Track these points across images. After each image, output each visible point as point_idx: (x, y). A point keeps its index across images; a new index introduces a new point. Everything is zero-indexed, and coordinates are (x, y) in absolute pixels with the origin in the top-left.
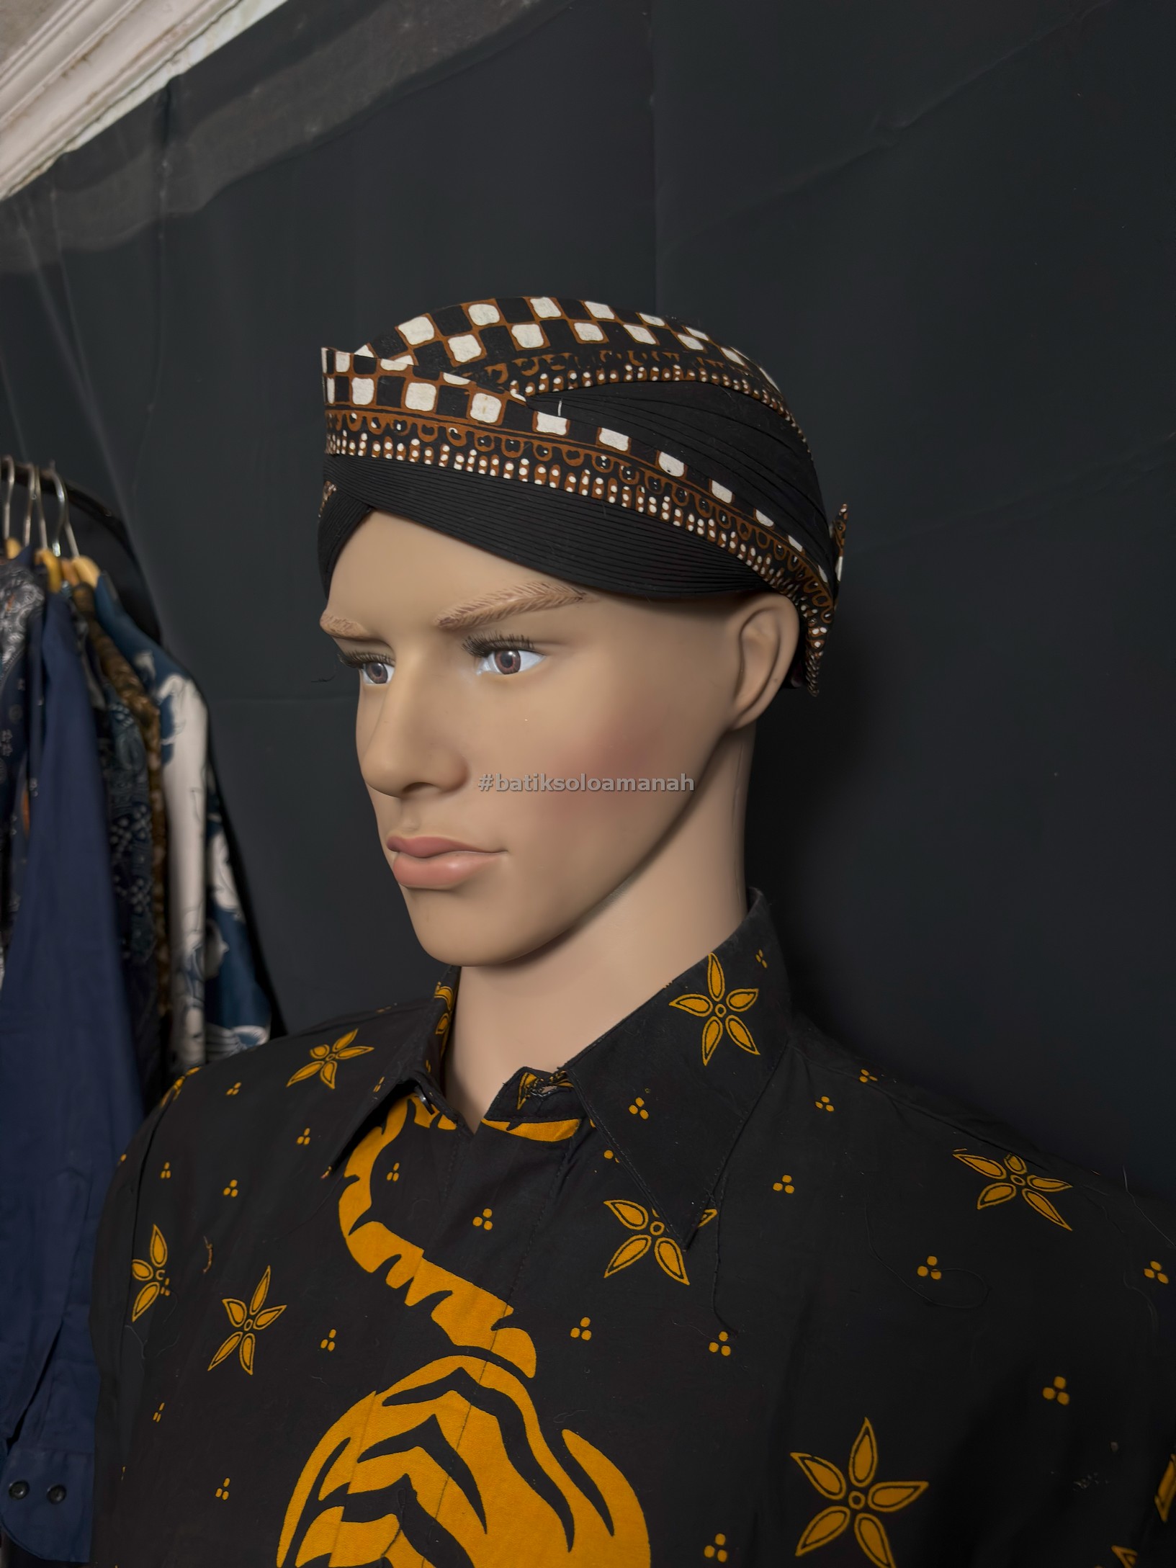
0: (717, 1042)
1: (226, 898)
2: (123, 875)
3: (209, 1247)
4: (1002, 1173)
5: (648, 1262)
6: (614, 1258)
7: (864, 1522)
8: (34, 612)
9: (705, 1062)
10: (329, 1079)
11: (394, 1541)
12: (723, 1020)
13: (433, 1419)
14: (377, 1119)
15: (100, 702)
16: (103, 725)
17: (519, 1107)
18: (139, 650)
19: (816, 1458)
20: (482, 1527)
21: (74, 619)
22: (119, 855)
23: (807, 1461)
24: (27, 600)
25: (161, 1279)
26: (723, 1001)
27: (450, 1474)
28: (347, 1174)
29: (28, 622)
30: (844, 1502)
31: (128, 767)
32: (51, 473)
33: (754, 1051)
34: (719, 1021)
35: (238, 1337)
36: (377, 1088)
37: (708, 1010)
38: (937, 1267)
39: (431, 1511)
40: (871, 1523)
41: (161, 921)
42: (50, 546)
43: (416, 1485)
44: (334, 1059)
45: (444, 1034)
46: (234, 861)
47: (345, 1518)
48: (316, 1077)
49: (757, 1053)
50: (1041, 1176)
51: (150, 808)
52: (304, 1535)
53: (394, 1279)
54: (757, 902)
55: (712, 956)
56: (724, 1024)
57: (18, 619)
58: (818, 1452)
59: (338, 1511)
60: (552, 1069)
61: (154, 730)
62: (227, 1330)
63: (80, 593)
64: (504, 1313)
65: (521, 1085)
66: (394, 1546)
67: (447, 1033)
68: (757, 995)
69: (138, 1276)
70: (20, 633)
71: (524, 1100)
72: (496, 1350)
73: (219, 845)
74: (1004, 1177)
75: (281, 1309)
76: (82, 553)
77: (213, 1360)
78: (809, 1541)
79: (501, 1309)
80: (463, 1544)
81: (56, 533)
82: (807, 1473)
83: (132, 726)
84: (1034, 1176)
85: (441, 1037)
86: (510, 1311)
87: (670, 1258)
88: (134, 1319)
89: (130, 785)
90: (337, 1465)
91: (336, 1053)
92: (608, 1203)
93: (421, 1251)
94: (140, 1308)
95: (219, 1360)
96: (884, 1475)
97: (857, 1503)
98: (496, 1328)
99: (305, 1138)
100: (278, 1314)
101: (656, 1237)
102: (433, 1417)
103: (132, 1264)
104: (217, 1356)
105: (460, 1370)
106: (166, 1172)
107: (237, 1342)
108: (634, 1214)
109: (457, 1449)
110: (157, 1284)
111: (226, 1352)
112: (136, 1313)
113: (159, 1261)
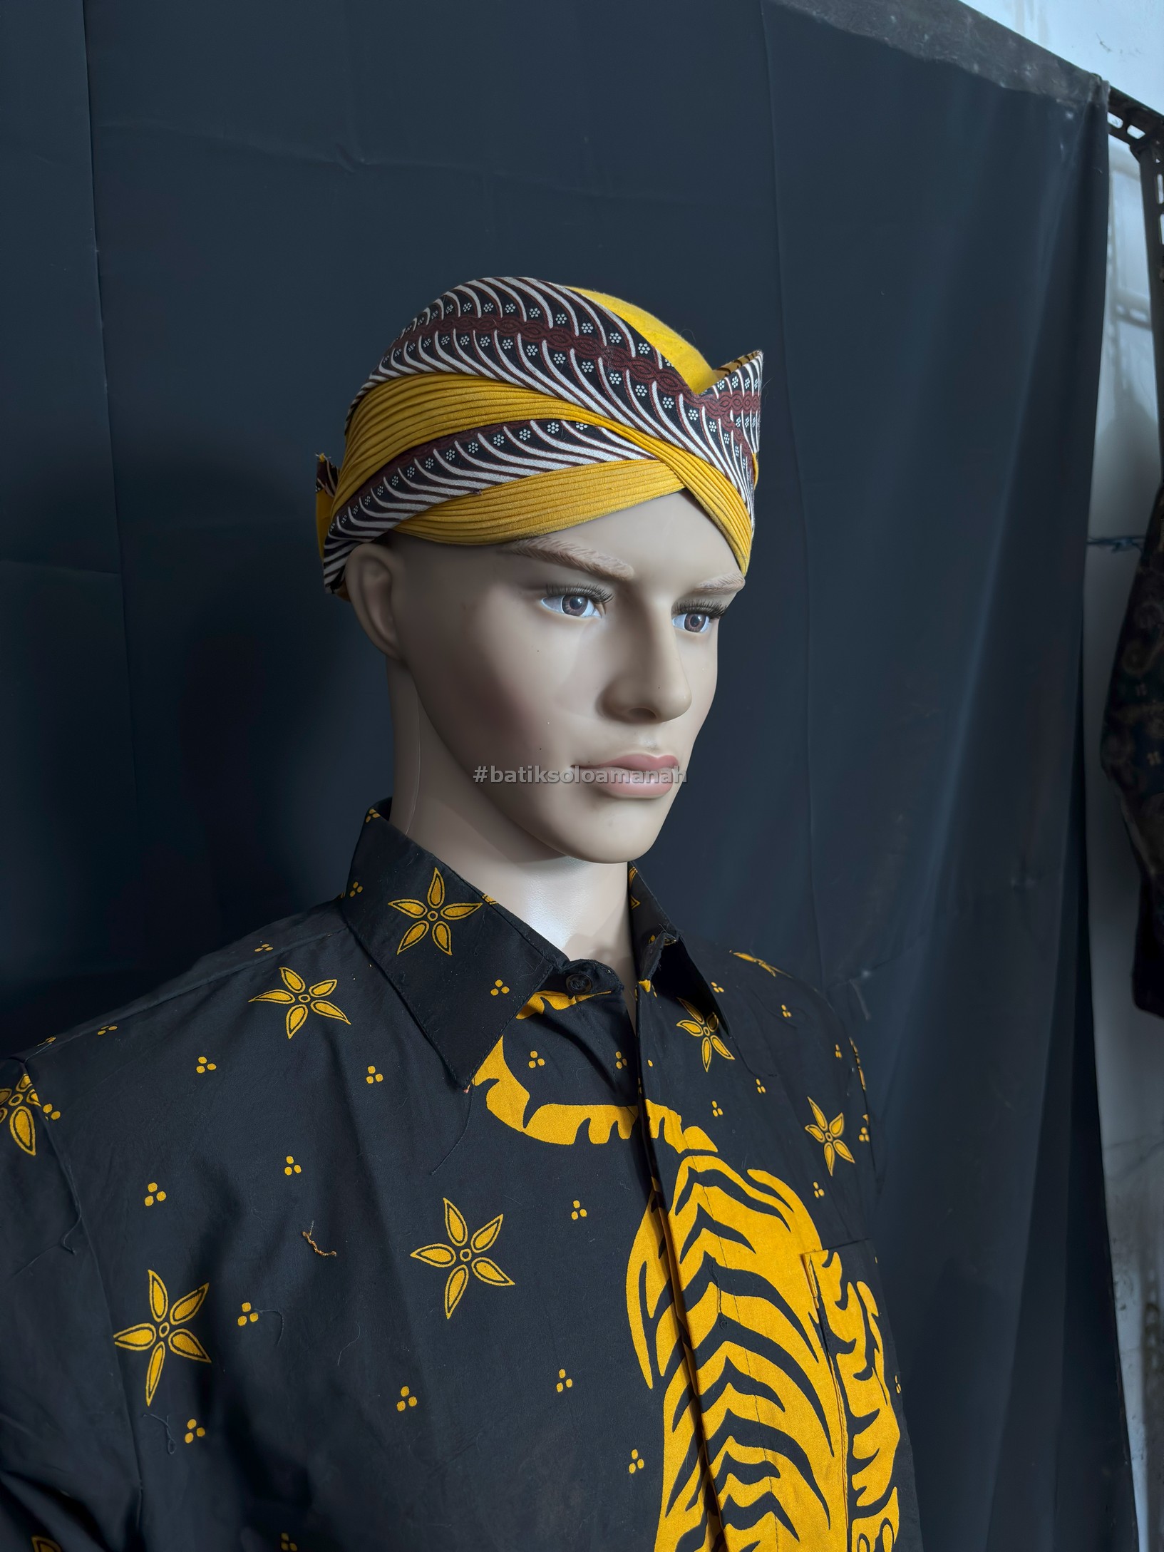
5: (715, 1054)
11: (719, 1299)
13: (699, 1208)
20: (751, 1252)
27: (719, 1235)
28: (479, 1082)
30: (827, 1140)
44: (314, 998)
52: (656, 1350)
59: (667, 1313)
66: (721, 1301)
72: (691, 1146)
78: (830, 1164)
80: (751, 1270)
82: (812, 1134)
86: (680, 1117)
92: (679, 1025)
94: (152, 1384)
95: (454, 1303)
96: (829, 1119)
97: (829, 1137)
98: (683, 1132)
99: (374, 1076)
100: (498, 1225)
101: (709, 1037)
102: (699, 1205)
103: (117, 1340)
104: (448, 1301)
105: (689, 1168)
106: (155, 1195)
107: (465, 1275)
108: (693, 1027)
109: (714, 1218)
110: (162, 1343)
111: (458, 1291)
112: (150, 1393)
113: (159, 1314)
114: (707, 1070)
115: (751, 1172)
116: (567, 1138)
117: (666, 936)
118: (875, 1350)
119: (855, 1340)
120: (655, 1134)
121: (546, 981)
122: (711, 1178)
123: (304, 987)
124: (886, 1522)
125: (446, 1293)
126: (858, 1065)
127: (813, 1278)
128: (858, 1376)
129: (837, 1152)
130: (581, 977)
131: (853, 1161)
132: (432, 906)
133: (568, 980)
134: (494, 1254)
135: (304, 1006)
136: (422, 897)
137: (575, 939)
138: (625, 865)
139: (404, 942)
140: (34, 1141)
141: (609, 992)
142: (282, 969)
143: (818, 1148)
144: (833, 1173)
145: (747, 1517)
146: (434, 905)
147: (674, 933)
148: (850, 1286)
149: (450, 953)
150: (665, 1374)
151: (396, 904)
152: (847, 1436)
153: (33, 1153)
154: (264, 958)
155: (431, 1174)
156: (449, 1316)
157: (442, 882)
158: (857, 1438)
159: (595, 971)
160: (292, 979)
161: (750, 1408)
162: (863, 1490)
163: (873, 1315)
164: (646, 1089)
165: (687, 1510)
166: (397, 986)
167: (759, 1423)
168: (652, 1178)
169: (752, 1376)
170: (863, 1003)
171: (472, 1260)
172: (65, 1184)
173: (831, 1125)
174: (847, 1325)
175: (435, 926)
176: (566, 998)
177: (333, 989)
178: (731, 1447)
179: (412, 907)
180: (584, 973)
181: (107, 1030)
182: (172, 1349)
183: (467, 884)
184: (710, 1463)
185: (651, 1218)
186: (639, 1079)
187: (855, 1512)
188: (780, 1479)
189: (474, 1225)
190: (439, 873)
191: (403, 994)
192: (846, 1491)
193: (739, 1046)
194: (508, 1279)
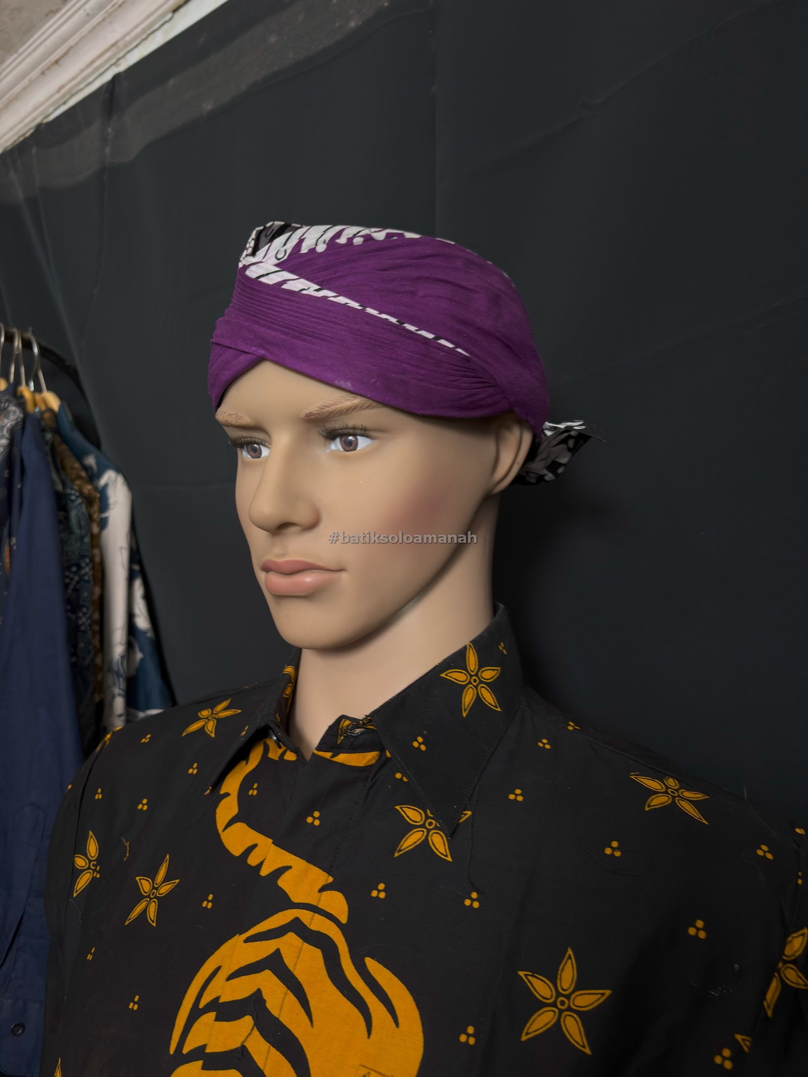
0: (473, 701)
1: (142, 622)
2: (73, 605)
3: (127, 844)
4: (662, 788)
5: (424, 846)
6: (401, 844)
7: (568, 1018)
8: (16, 425)
9: (464, 715)
10: (211, 731)
11: (250, 1034)
12: (476, 687)
13: (277, 952)
14: (243, 755)
15: (59, 487)
16: (61, 503)
17: (339, 742)
18: (86, 453)
19: (535, 975)
20: (309, 1023)
21: (43, 430)
22: (70, 591)
23: (529, 978)
24: (12, 417)
25: (93, 868)
26: (476, 675)
27: (288, 988)
28: (222, 792)
29: (12, 431)
30: (554, 1005)
31: (77, 531)
32: (29, 335)
33: (497, 708)
34: (474, 688)
35: (146, 902)
36: (244, 733)
37: (466, 680)
38: (618, 848)
39: (275, 1013)
40: (572, 1018)
41: (98, 637)
42: (27, 384)
43: (265, 996)
44: (215, 718)
45: (289, 698)
46: (148, 597)
47: (217, 1019)
48: (202, 730)
49: (499, 709)
50: (688, 790)
51: (92, 560)
52: (189, 1032)
53: (252, 861)
54: (500, 611)
55: (470, 645)
56: (477, 690)
57: (5, 429)
58: (536, 971)
59: (212, 1015)
60: (361, 718)
61: (96, 507)
62: (139, 897)
63: (47, 415)
64: (327, 880)
65: (341, 727)
66: (250, 1037)
67: (291, 698)
68: (499, 672)
69: (77, 865)
70: (7, 439)
71: (342, 738)
72: (321, 906)
73: (138, 586)
74: (664, 790)
75: (175, 882)
76: (48, 389)
77: (129, 918)
78: (530, 1031)
79: (325, 878)
80: (296, 1035)
81: (31, 376)
82: (529, 985)
83: (81, 504)
84: (683, 790)
85: (287, 699)
86: (331, 879)
87: (439, 844)
88: (75, 895)
89: (78, 544)
90: (212, 984)
91: (216, 714)
92: (398, 807)
93: (272, 840)
94: (79, 887)
95: (133, 918)
96: (581, 986)
97: (562, 1004)
98: (321, 891)
99: (194, 770)
100: (173, 885)
101: (429, 829)
102: (278, 950)
104: (132, 915)
105: (296, 918)
107: (145, 905)
110: (91, 871)
111: (138, 912)
112: (77, 891)
125: (134, 910)
129: (561, 1025)
144: (528, 1040)
150: (187, 1054)
156: (126, 924)
171: (152, 899)
173: (577, 993)
189: (167, 878)
194: (155, 921)
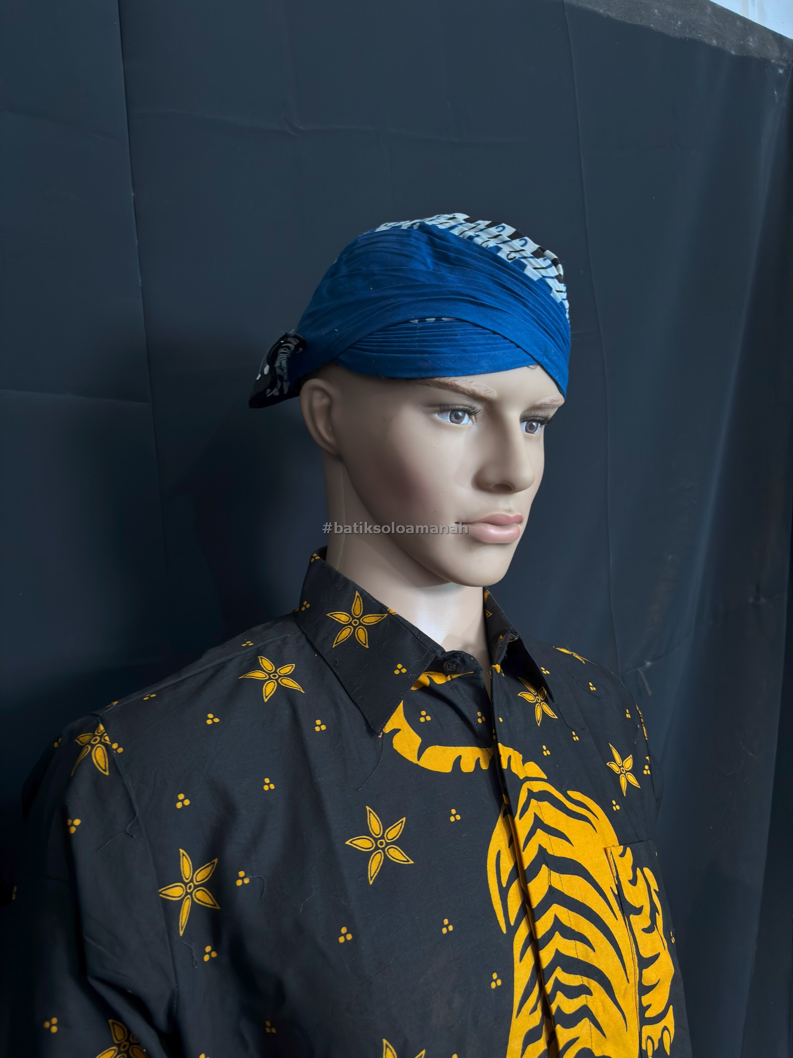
6: (536, 717)
7: (628, 776)
19: (610, 762)
20: (571, 845)
25: (191, 890)
27: (548, 834)
28: (387, 731)
30: (621, 773)
35: (379, 854)
38: (593, 686)
43: (544, 846)
44: (280, 676)
66: (550, 878)
69: (172, 897)
72: (529, 775)
77: (369, 877)
78: (624, 789)
80: (568, 856)
82: (612, 768)
86: (521, 756)
87: (548, 710)
88: (181, 933)
92: (519, 695)
94: (183, 921)
95: (374, 875)
96: (623, 758)
97: (623, 771)
98: (523, 765)
99: (320, 727)
100: (402, 825)
101: (540, 703)
102: (535, 814)
103: (161, 893)
104: (371, 873)
105: (528, 789)
106: (183, 801)
107: (381, 856)
108: (529, 696)
109: (545, 823)
110: (189, 896)
111: (377, 867)
112: (182, 928)
113: (187, 877)
114: (539, 725)
115: (569, 792)
116: (448, 769)
117: (510, 636)
118: (657, 913)
119: (642, 906)
120: (505, 766)
121: (431, 664)
122: (542, 796)
123: (274, 669)
124: (665, 1028)
125: (369, 867)
126: (642, 723)
127: (613, 864)
128: (644, 930)
129: (627, 780)
130: (454, 662)
131: (639, 787)
132: (355, 616)
133: (445, 664)
134: (399, 843)
135: (274, 681)
136: (348, 610)
137: (449, 638)
138: (481, 589)
139: (337, 640)
140: (107, 765)
141: (472, 672)
142: (259, 657)
143: (616, 777)
144: (626, 794)
145: (571, 1021)
146: (356, 615)
147: (515, 633)
148: (638, 868)
149: (367, 646)
150: (515, 924)
151: (331, 615)
152: (638, 970)
153: (107, 773)
154: (248, 650)
155: (357, 790)
156: (371, 882)
157: (361, 600)
158: (644, 971)
159: (463, 658)
160: (266, 664)
161: (572, 949)
162: (649, 1006)
163: (655, 890)
164: (498, 736)
165: (530, 1014)
166: (333, 668)
167: (577, 959)
168: (504, 795)
169: (573, 928)
170: (646, 684)
171: (386, 846)
172: (127, 794)
173: (624, 762)
174: (637, 896)
175: (357, 629)
176: (445, 676)
177: (292, 670)
178: (559, 974)
179: (342, 617)
180: (456, 660)
181: (149, 696)
182: (195, 900)
183: (377, 601)
184: (545, 984)
185: (503, 821)
186: (493, 730)
187: (644, 1021)
188: (593, 997)
189: (386, 824)
190: (359, 595)
191: (337, 673)
192: (638, 1007)
193: (560, 709)
194: (409, 859)
